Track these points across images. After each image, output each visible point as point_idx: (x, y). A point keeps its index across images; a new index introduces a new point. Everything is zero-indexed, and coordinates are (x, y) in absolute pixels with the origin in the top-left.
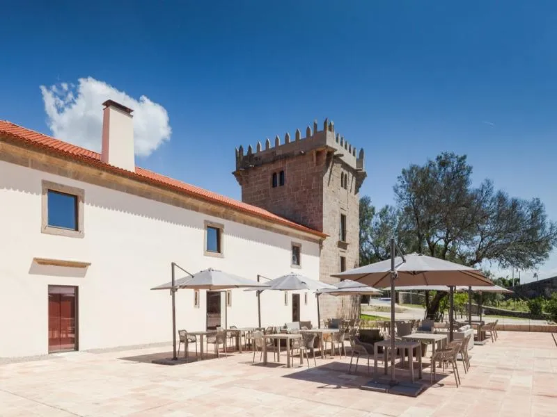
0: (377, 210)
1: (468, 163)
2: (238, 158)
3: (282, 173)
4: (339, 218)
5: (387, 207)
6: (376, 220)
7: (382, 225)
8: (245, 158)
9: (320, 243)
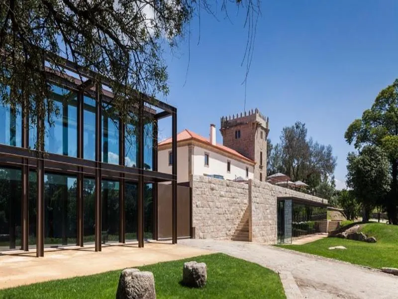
0: (274, 147)
1: (306, 127)
2: (222, 122)
3: (239, 131)
4: (260, 153)
5: (278, 144)
6: (273, 151)
7: (276, 155)
8: (225, 122)
9: (254, 166)
